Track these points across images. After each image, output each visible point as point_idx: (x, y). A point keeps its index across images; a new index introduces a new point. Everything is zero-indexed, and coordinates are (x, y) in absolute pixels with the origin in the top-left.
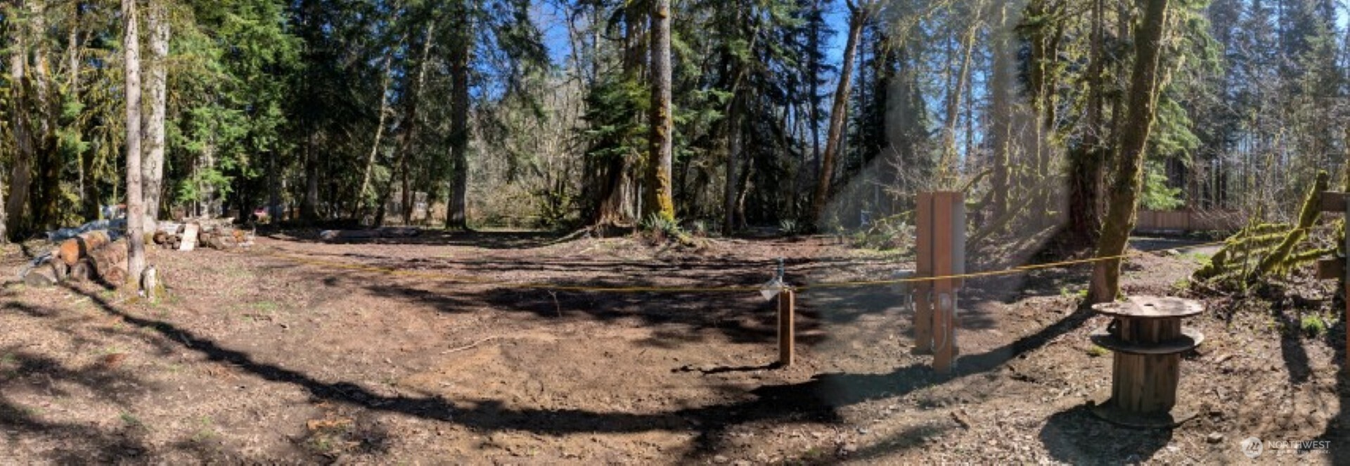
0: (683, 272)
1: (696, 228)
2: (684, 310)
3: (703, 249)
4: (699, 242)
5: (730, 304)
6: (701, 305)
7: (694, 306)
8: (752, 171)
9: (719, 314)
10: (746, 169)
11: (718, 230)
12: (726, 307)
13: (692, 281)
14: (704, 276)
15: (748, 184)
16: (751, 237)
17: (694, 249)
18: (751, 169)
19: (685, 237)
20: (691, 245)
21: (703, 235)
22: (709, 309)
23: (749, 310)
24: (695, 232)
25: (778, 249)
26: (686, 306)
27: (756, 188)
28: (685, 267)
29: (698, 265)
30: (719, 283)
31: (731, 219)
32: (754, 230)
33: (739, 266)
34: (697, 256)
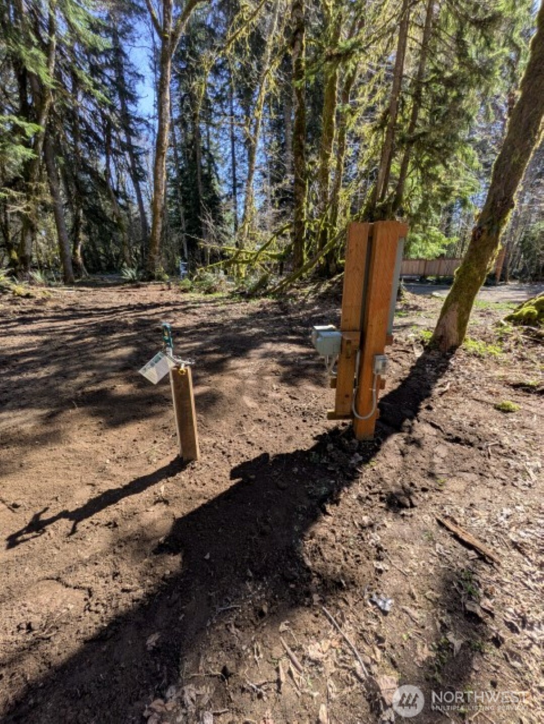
0: (22, 328)
1: (32, 278)
2: (28, 382)
3: (44, 300)
4: (39, 292)
5: (90, 363)
6: (52, 369)
7: (43, 373)
8: (84, 222)
9: (78, 380)
10: (76, 220)
11: (58, 279)
12: (86, 369)
13: (35, 338)
14: (50, 330)
15: (82, 236)
16: (95, 285)
17: (32, 301)
18: (82, 220)
19: (20, 288)
20: (28, 296)
21: (42, 285)
22: (63, 375)
23: (115, 369)
24: (32, 282)
25: (125, 295)
26: (31, 375)
27: (91, 239)
28: (24, 321)
29: (40, 318)
30: (71, 337)
31: (70, 268)
32: (97, 278)
33: (90, 315)
34: (39, 308)
